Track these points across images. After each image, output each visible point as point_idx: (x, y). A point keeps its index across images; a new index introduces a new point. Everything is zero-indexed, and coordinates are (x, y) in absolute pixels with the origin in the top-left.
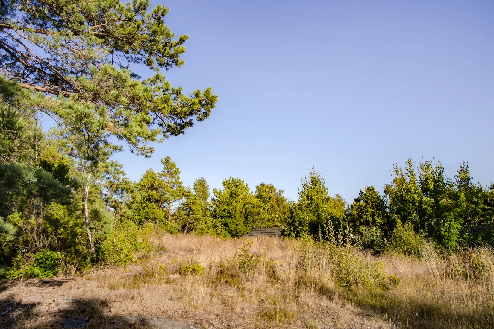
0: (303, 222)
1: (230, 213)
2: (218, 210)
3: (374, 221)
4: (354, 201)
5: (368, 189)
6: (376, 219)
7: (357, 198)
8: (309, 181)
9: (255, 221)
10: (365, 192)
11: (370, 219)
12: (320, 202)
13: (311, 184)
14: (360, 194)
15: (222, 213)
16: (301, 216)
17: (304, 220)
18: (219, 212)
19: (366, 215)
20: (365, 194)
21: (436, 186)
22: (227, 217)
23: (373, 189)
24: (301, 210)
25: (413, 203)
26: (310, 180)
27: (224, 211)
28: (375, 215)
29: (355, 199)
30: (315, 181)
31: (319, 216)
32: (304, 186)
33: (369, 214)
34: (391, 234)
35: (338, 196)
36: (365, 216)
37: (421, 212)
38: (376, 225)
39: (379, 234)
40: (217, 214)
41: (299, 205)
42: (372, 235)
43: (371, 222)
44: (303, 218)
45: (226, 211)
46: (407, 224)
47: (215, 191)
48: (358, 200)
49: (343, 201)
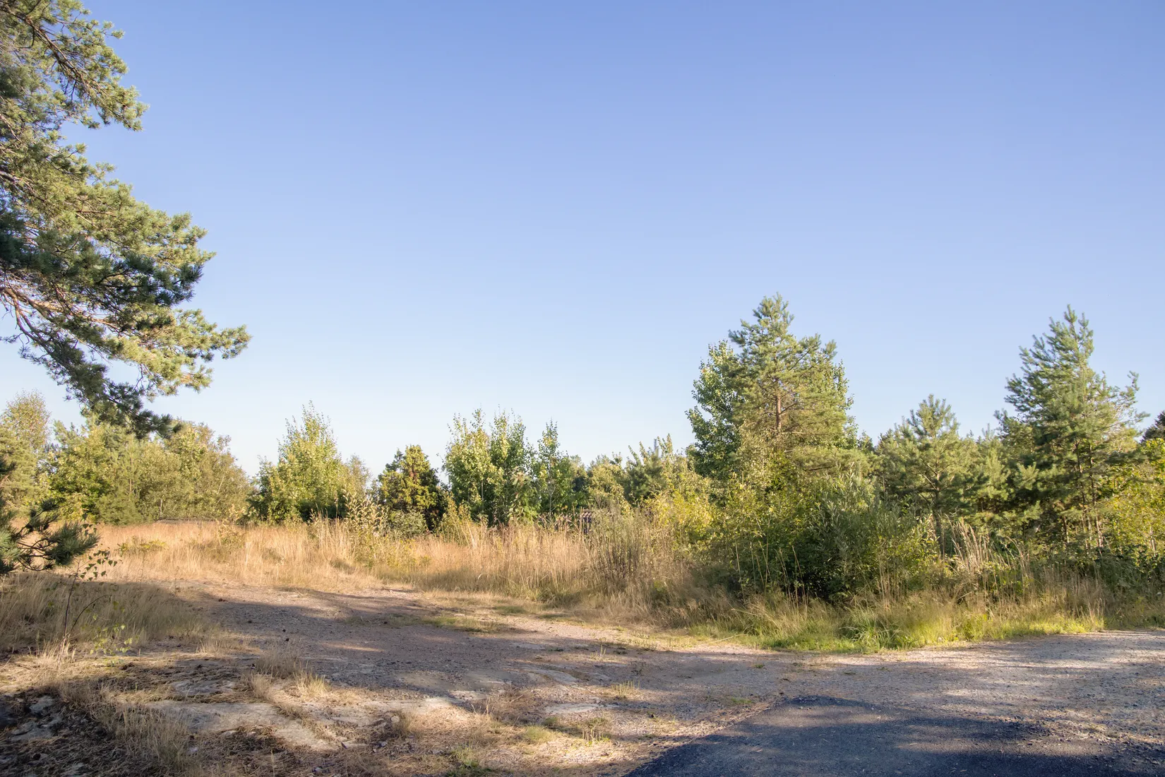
0: (287, 501)
1: (101, 481)
2: (73, 473)
3: (415, 503)
4: (384, 468)
5: (411, 450)
6: (419, 499)
7: (390, 463)
8: (300, 426)
9: (164, 502)
10: (404, 454)
11: (409, 500)
12: (321, 465)
13: (305, 431)
14: (396, 457)
15: (82, 480)
16: (284, 490)
17: (290, 497)
18: (76, 477)
19: (403, 492)
20: (405, 458)
21: (513, 451)
22: (93, 490)
23: (419, 451)
24: (286, 479)
25: (477, 477)
26: (303, 425)
27: (88, 476)
28: (417, 493)
29: (388, 466)
30: (313, 428)
31: (318, 491)
32: (293, 435)
33: (407, 492)
34: (438, 523)
35: (355, 460)
36: (400, 495)
37: (487, 492)
38: (418, 510)
39: (420, 524)
40: (69, 483)
41: (281, 470)
42: (410, 526)
43: (410, 505)
44: (289, 495)
45: (93, 477)
46: (461, 507)
47: (59, 428)
48: (391, 468)
49: (365, 473)
